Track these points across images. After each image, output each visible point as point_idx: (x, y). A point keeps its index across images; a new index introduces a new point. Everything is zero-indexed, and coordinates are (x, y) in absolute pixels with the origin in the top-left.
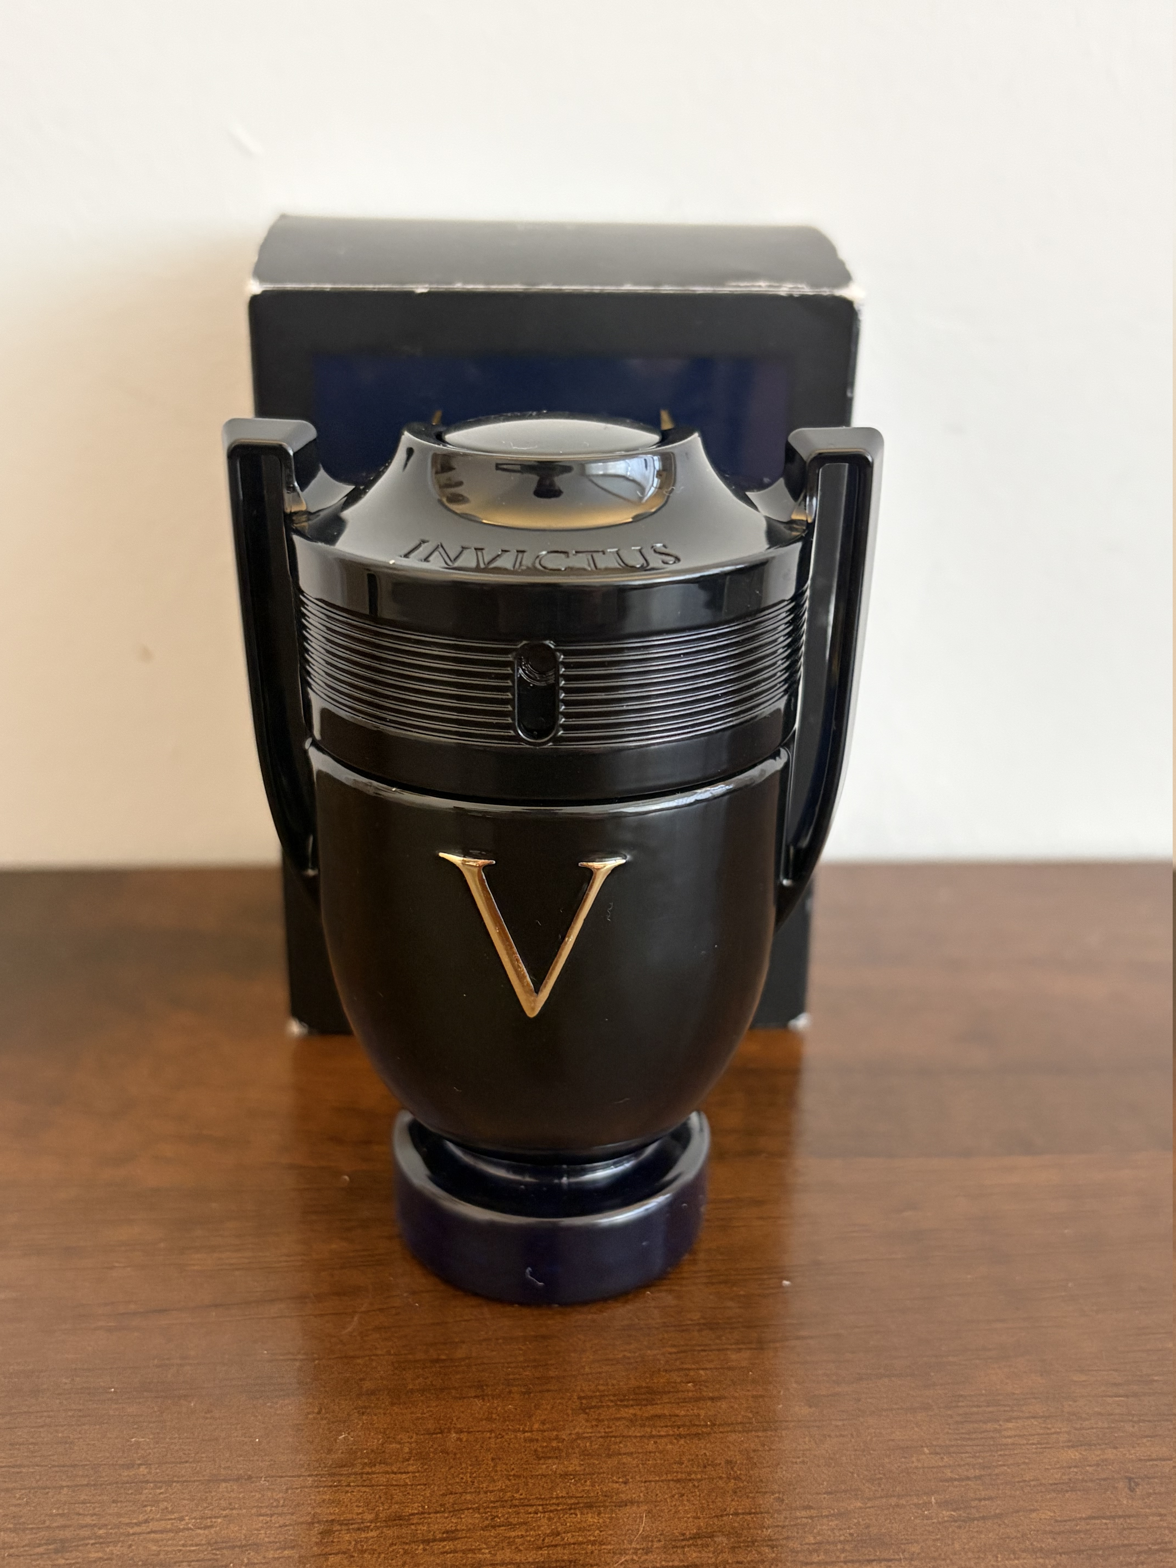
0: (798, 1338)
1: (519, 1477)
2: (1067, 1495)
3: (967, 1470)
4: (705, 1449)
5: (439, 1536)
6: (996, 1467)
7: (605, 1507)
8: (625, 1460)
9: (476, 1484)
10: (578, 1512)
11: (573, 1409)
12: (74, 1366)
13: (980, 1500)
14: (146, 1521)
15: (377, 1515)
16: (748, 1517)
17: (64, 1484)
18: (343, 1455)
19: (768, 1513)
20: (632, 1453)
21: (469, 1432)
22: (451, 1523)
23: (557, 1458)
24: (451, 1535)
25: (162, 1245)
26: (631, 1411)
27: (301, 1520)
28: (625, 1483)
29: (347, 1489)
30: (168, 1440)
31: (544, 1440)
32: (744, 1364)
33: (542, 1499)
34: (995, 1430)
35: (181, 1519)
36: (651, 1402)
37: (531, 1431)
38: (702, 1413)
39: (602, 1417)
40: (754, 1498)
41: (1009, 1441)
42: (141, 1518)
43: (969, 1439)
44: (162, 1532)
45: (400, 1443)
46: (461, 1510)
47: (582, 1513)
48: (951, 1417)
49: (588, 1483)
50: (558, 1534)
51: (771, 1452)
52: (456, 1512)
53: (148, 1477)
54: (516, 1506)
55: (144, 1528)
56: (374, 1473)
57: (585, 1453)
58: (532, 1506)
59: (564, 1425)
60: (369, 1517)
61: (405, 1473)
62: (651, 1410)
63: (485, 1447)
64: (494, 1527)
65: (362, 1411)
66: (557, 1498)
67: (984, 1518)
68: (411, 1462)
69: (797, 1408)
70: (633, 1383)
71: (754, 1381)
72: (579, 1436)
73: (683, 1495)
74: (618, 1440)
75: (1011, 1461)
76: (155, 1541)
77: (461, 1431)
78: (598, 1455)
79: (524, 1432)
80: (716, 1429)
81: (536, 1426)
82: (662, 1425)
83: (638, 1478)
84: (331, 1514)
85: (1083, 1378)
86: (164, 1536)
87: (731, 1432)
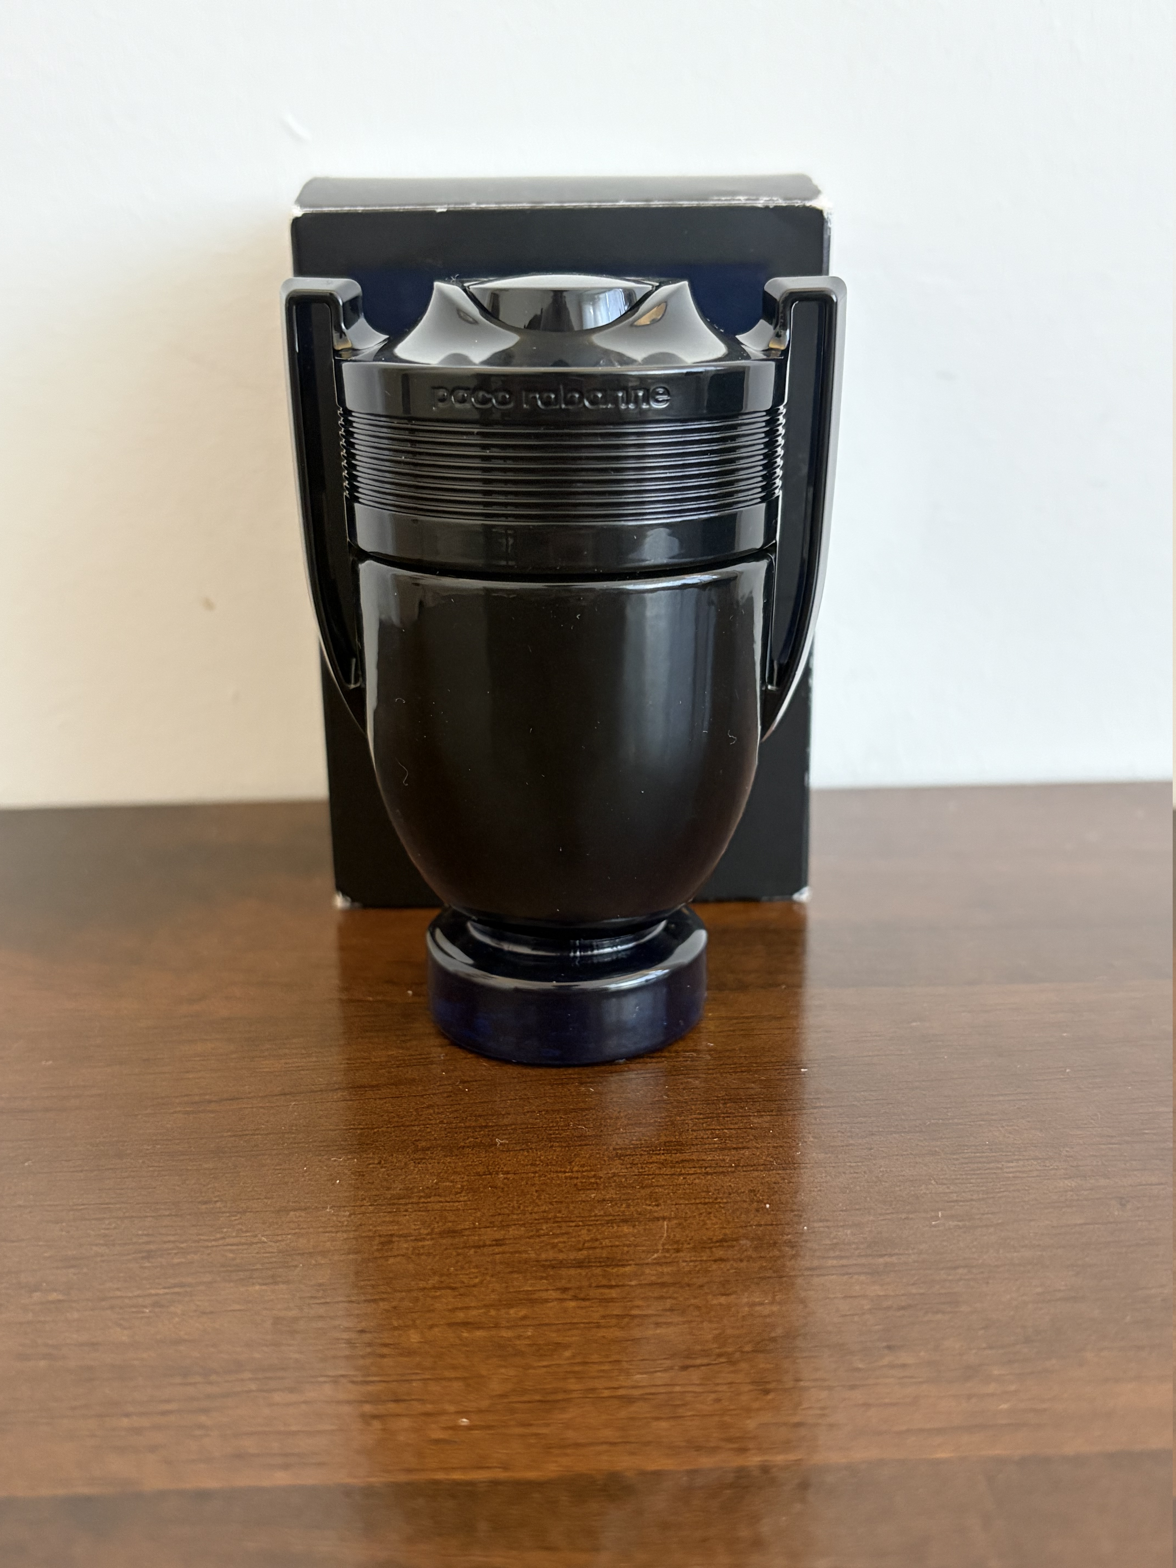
0: (815, 1108)
1: (561, 1202)
2: (1064, 1210)
3: (972, 1195)
4: (730, 1181)
5: (488, 1243)
6: (998, 1192)
7: (640, 1222)
8: (657, 1190)
9: (522, 1208)
10: (614, 1225)
11: (608, 1157)
12: (154, 1138)
13: (983, 1214)
14: (223, 1238)
15: (433, 1229)
16: (770, 1228)
17: (148, 1214)
18: (401, 1191)
19: (788, 1224)
20: (663, 1186)
21: (515, 1174)
22: (499, 1235)
23: (595, 1189)
24: (498, 1243)
25: (234, 1056)
26: (663, 1157)
27: (364, 1235)
28: (657, 1205)
29: (405, 1213)
30: (241, 1184)
31: (583, 1177)
32: (766, 1125)
33: (583, 1217)
34: (998, 1168)
35: (256, 1236)
36: (681, 1151)
37: (572, 1172)
38: (728, 1159)
39: (635, 1162)
40: (775, 1214)
41: (1011, 1175)
42: (218, 1236)
43: (974, 1174)
44: (237, 1245)
45: (452, 1182)
46: (508, 1226)
47: (618, 1226)
48: (957, 1159)
49: (624, 1206)
50: (597, 1240)
51: (791, 1184)
52: (504, 1226)
53: (224, 1209)
54: (557, 1222)
55: (221, 1242)
56: (430, 1202)
57: (620, 1186)
58: (573, 1222)
59: (601, 1168)
60: (424, 1231)
61: (457, 1201)
62: (679, 1156)
63: (529, 1183)
64: (539, 1236)
65: (417, 1161)
66: (595, 1216)
67: (986, 1226)
68: (463, 1194)
69: (814, 1154)
70: (663, 1139)
71: (774, 1136)
72: (614, 1175)
73: (710, 1213)
74: (650, 1177)
75: (1012, 1188)
76: (231, 1251)
77: (508, 1173)
78: (633, 1187)
79: (565, 1172)
80: (739, 1168)
81: (576, 1169)
82: (691, 1166)
83: (669, 1202)
84: (390, 1230)
85: (1079, 1132)
86: (240, 1247)
87: (753, 1170)
